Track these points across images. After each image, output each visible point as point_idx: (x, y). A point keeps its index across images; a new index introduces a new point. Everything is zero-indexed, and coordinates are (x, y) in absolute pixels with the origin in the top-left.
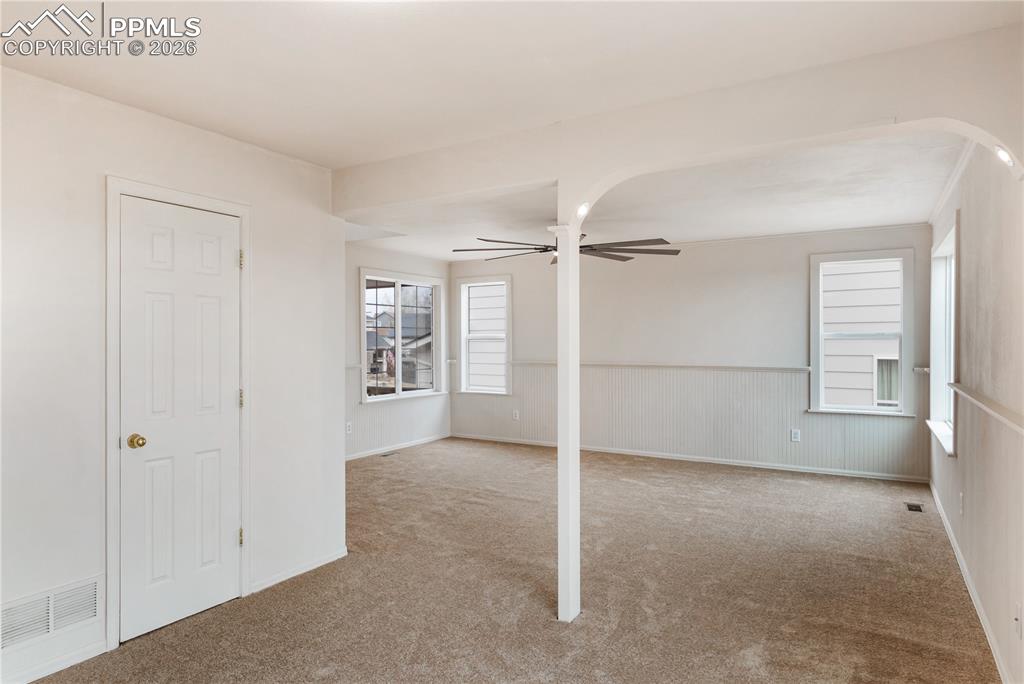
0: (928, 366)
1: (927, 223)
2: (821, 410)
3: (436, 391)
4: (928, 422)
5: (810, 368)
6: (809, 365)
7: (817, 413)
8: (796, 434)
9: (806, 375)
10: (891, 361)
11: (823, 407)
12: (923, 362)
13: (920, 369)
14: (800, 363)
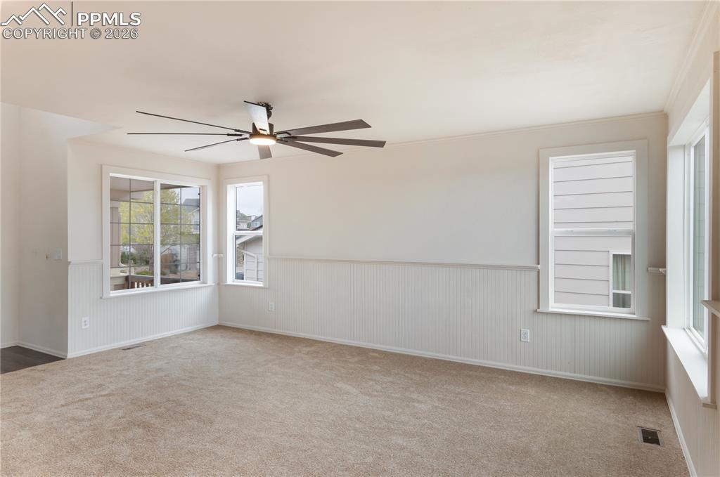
0: (664, 266)
1: (662, 111)
2: (551, 310)
3: (203, 283)
4: (664, 328)
5: (539, 267)
6: (539, 264)
7: (547, 313)
8: (525, 334)
9: (535, 273)
10: (624, 255)
11: (553, 306)
12: (658, 261)
13: (654, 269)
14: (529, 261)
